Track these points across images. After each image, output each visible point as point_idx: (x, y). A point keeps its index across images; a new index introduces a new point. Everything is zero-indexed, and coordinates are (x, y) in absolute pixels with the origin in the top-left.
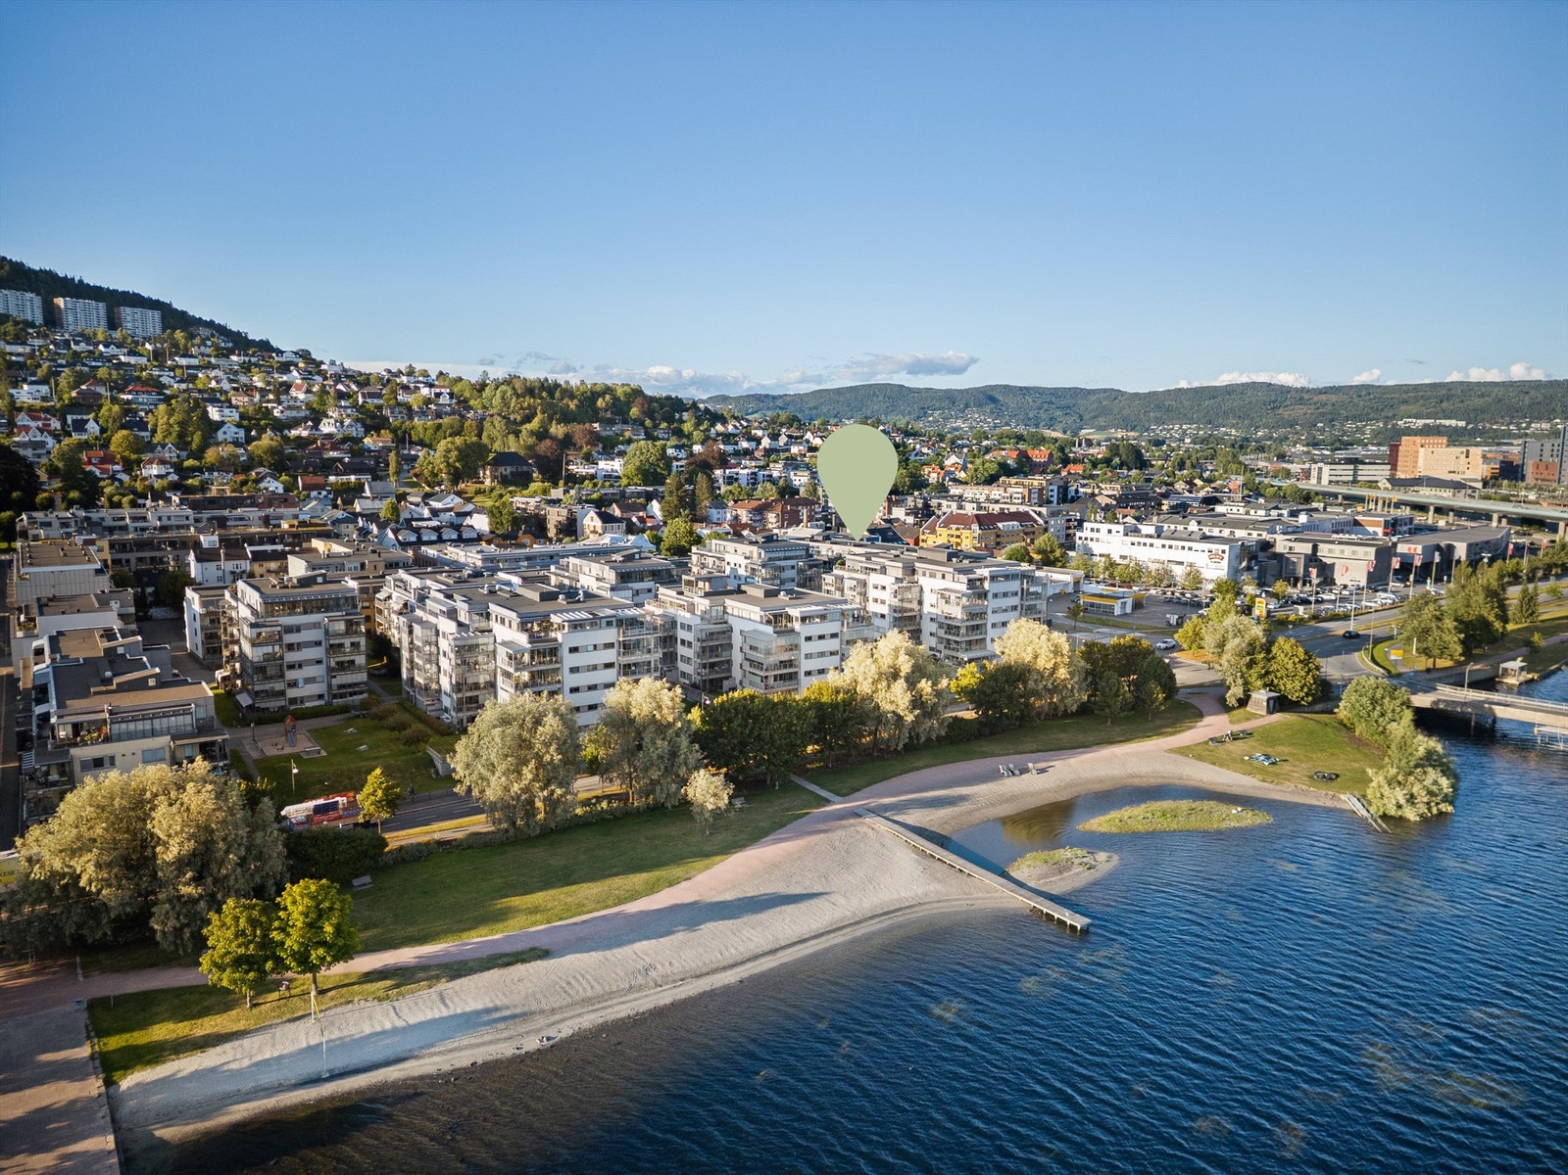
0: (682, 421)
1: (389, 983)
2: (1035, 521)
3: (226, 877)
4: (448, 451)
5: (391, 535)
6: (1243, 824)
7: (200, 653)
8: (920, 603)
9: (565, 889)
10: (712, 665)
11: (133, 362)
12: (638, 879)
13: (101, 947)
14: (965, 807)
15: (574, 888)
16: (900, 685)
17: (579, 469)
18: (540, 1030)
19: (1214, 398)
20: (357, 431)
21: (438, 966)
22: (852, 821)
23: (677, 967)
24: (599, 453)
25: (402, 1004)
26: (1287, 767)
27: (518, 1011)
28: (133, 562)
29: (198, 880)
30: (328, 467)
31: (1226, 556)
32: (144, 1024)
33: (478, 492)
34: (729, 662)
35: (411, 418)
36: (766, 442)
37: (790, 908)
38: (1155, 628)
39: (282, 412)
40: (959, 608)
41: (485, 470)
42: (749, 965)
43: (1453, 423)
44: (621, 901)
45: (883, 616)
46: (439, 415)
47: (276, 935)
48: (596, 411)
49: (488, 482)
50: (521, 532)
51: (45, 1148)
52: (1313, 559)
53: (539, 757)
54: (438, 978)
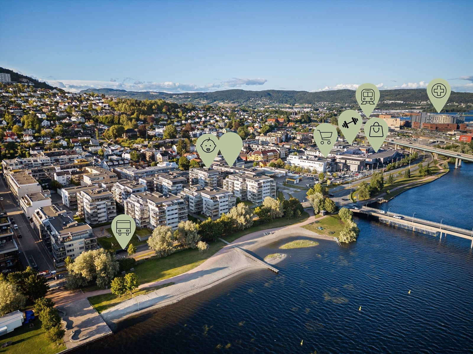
0: (178, 112)
1: (145, 291)
2: (277, 152)
3: (110, 272)
4: (113, 130)
5: (105, 163)
6: (313, 245)
7: (68, 206)
8: (247, 188)
9: (174, 269)
10: (198, 208)
11: (7, 95)
12: (189, 266)
13: (86, 287)
14: (256, 244)
15: (176, 268)
16: (242, 217)
17: (151, 133)
18: (176, 299)
19: (333, 94)
20: (83, 120)
21: (154, 287)
22: (232, 249)
23: (200, 285)
24: (155, 125)
25: (149, 295)
26: (325, 230)
27: (171, 296)
28: (38, 175)
29: (104, 273)
30: (77, 134)
31: (323, 165)
32: (100, 302)
33: (123, 141)
34: (202, 207)
35: (98, 114)
36: (203, 119)
37: (221, 271)
38: (304, 188)
39: (59, 114)
40: (256, 190)
41: (123, 134)
42: (214, 283)
43: (400, 102)
44: (186, 271)
45: (238, 191)
46: (106, 114)
47: (125, 284)
48: (153, 110)
49: (125, 137)
50: (140, 160)
51: (93, 325)
52: (345, 164)
53: (167, 241)
54: (154, 290)
